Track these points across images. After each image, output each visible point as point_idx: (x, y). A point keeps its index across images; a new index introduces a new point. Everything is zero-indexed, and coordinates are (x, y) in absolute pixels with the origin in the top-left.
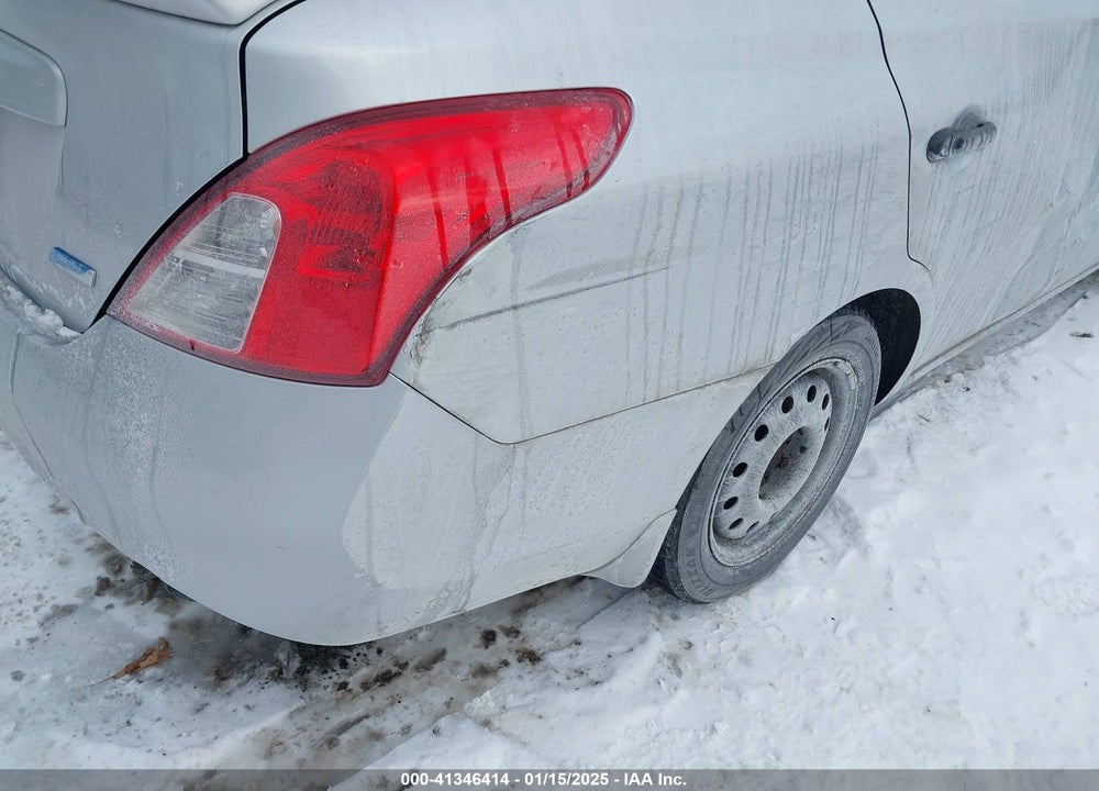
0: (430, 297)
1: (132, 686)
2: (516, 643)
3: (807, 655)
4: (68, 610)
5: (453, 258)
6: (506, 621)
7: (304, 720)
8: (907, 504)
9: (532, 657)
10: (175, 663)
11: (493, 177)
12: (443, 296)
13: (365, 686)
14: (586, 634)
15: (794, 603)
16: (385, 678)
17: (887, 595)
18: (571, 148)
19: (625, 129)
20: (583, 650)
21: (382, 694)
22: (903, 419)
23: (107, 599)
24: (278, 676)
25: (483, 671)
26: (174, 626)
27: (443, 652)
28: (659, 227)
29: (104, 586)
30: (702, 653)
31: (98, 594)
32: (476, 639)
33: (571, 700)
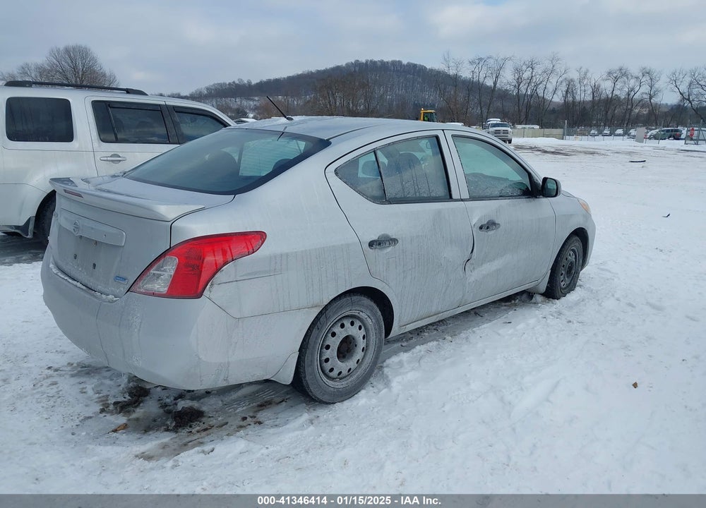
0: (213, 276)
1: (115, 434)
2: (254, 420)
3: (360, 417)
4: (91, 417)
5: (219, 267)
6: (251, 414)
7: (177, 440)
8: (411, 376)
9: (260, 423)
10: (129, 429)
11: (228, 250)
12: (216, 276)
13: (198, 432)
14: (279, 416)
15: (359, 404)
16: (205, 430)
17: (396, 401)
18: (249, 244)
19: (264, 241)
20: (278, 420)
21: (203, 434)
22: (420, 351)
23: (104, 414)
24: (167, 430)
25: (241, 427)
26: (129, 420)
27: (227, 423)
28: (276, 263)
29: (102, 411)
30: (322, 419)
31: (100, 413)
32: (240, 419)
33: (272, 431)
